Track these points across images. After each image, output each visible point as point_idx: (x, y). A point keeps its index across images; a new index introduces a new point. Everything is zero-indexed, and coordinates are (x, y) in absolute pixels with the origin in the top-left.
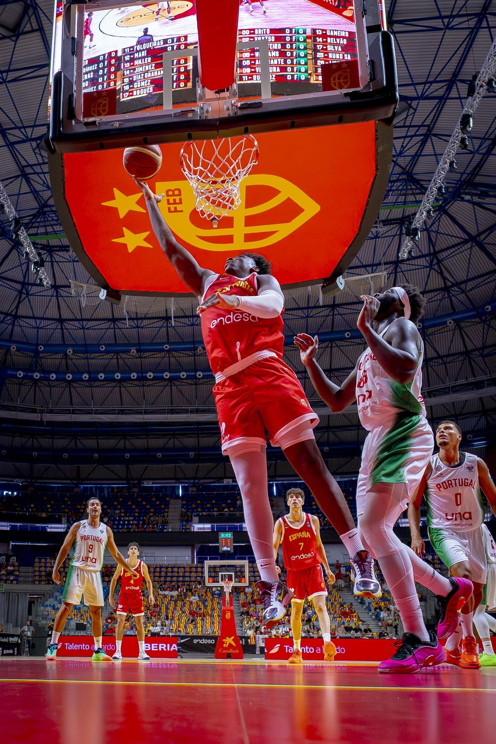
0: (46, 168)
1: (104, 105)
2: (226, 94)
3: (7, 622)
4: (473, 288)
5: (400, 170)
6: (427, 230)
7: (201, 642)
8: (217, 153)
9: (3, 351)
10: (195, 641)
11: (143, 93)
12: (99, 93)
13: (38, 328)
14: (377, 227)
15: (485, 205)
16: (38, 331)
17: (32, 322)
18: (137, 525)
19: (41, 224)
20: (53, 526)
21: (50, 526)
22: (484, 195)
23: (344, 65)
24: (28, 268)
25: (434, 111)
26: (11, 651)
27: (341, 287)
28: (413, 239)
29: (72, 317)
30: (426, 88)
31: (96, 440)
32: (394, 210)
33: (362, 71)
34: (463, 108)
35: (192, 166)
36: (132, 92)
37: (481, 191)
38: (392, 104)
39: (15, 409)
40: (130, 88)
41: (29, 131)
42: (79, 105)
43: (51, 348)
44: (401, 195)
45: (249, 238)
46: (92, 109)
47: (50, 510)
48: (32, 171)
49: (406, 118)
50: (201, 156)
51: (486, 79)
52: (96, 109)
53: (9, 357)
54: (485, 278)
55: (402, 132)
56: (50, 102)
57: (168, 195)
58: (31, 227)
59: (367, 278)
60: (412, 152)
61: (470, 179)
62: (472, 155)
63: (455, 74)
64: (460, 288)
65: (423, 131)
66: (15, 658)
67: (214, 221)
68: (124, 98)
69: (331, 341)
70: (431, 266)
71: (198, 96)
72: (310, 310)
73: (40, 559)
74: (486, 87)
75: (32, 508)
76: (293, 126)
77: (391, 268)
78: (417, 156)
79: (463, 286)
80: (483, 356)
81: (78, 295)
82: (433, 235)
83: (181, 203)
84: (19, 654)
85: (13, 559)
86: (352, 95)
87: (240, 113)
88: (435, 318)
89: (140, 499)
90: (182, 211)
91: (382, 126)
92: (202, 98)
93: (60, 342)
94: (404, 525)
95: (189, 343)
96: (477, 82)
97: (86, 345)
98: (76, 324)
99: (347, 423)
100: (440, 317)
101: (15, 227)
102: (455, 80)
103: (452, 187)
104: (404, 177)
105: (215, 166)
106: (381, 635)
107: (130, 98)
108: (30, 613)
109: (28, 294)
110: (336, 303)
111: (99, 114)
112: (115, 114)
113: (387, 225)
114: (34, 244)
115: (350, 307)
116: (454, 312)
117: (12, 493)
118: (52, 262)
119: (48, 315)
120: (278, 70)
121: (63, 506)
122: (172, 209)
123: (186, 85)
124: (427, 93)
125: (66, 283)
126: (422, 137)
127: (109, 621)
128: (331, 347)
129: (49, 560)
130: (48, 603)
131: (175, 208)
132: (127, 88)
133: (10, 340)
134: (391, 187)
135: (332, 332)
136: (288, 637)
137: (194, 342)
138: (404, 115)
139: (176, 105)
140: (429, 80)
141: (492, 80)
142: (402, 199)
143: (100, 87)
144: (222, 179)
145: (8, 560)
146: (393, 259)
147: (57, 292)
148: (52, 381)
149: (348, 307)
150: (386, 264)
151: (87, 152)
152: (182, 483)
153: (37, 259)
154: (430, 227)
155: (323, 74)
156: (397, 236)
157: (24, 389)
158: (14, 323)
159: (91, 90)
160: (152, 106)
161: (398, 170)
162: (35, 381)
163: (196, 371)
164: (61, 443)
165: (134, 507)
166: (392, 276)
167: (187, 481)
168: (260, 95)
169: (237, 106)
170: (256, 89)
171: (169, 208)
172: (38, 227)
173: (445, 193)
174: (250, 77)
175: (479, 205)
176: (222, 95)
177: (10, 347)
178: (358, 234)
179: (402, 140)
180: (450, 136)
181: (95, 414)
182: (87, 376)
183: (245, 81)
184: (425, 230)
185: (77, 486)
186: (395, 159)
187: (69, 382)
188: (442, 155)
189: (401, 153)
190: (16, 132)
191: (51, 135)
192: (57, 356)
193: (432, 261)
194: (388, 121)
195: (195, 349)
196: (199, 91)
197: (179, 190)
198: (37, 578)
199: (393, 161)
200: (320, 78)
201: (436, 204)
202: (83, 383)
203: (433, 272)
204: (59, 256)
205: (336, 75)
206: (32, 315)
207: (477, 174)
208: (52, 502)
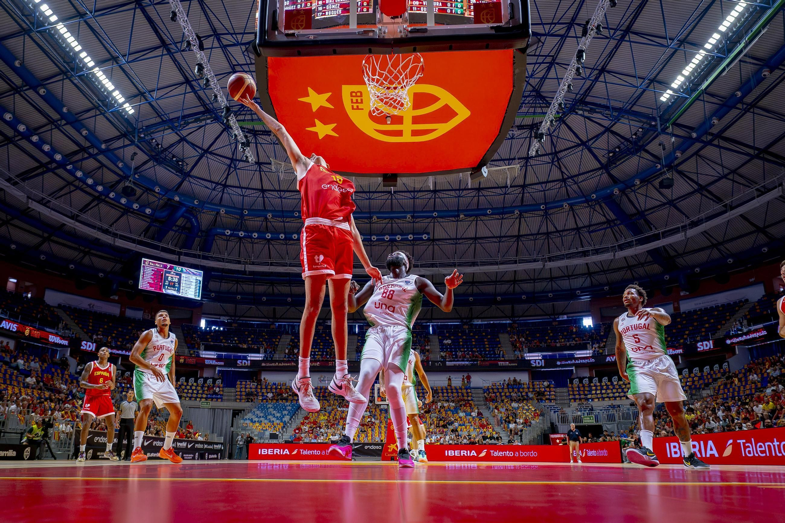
0: (253, 68)
1: (302, 21)
2: (399, 20)
3: (213, 433)
4: (583, 181)
5: (531, 88)
6: (550, 135)
7: (370, 448)
8: (390, 65)
9: (214, 213)
10: (366, 447)
11: (334, 14)
12: (297, 10)
13: (243, 196)
14: (513, 131)
15: (594, 119)
16: (243, 198)
17: (239, 191)
18: (322, 355)
19: (248, 113)
20: (252, 355)
21: (250, 355)
22: (592, 111)
23: (491, 5)
24: (236, 148)
25: (557, 46)
26: (215, 456)
27: (485, 175)
28: (540, 141)
29: (272, 188)
30: (552, 27)
31: (289, 288)
32: (526, 118)
33: (504, 11)
34: (578, 45)
35: (370, 75)
36: (325, 12)
37: (591, 109)
38: (526, 37)
39: (223, 260)
40: (323, 9)
41: (240, 37)
42: (282, 19)
43: (254, 212)
44: (531, 107)
45: (415, 133)
46: (292, 24)
47: (250, 342)
48: (242, 70)
49: (536, 49)
50: (378, 68)
51: (596, 24)
52: (295, 24)
53: (218, 219)
54: (592, 173)
55: (533, 60)
56: (258, 15)
57: (352, 96)
58: (240, 114)
59: (505, 169)
60: (541, 75)
61: (582, 99)
62: (584, 81)
63: (574, 19)
64: (574, 181)
65: (549, 59)
66: (218, 462)
67: (388, 119)
68: (319, 17)
69: (476, 216)
70: (553, 162)
71: (377, 20)
72: (461, 192)
73: (241, 382)
74: (595, 30)
75: (235, 341)
76: (451, 48)
77: (523, 162)
78: (544, 78)
79: (576, 179)
80: (590, 232)
81: (278, 171)
82: (555, 139)
83: (362, 102)
84: (222, 458)
85: (219, 382)
86: (496, 29)
87: (410, 35)
88: (555, 202)
89: (324, 335)
90: (362, 109)
91: (518, 54)
92: (381, 22)
93: (262, 208)
94: (528, 358)
95: (365, 213)
96: (589, 26)
97: (282, 211)
98: (275, 193)
99: (487, 279)
100: (558, 201)
101: (226, 114)
102: (573, 23)
103: (569, 104)
104: (534, 93)
105: (389, 76)
106: (509, 441)
107: (323, 17)
108: (232, 426)
109: (235, 168)
110: (481, 187)
111: (298, 28)
112: (310, 29)
113: (521, 129)
114: (242, 128)
115: (491, 190)
116: (569, 198)
117: (219, 328)
118: (256, 143)
119: (253, 185)
120: (441, 4)
121: (261, 340)
122: (355, 107)
123: (368, 10)
124: (552, 32)
125: (268, 161)
126: (548, 65)
127: (297, 431)
128: (477, 221)
129: (248, 383)
130: (247, 417)
131: (357, 106)
132: (320, 9)
133: (220, 204)
134: (524, 101)
135: (478, 209)
136: (439, 444)
137: (370, 213)
138: (535, 47)
139: (360, 26)
140: (554, 21)
141: (600, 25)
142: (532, 110)
143: (299, 7)
144: (394, 86)
145: (214, 382)
146: (525, 155)
147: (260, 167)
148: (255, 238)
149: (490, 190)
150: (519, 159)
151: (287, 58)
152: (358, 323)
153: (244, 140)
154: (553, 133)
155: (475, 11)
156: (528, 139)
157: (231, 244)
158: (223, 191)
159: (291, 8)
160: (341, 25)
161: (529, 88)
162: (240, 238)
163: (371, 235)
164: (260, 289)
165: (319, 341)
166: (524, 168)
167: (363, 321)
168: (426, 23)
169: (407, 30)
170: (422, 18)
171: (353, 106)
172: (245, 115)
173: (564, 108)
174: (419, 8)
175: (588, 118)
176: (396, 20)
177: (220, 210)
178: (499, 135)
179: (533, 66)
180: (569, 65)
181: (289, 266)
182: (284, 236)
183: (415, 11)
184: (548, 135)
185: (273, 323)
186: (527, 80)
187: (268, 240)
188: (562, 79)
189: (532, 75)
190: (229, 37)
191: (257, 41)
192: (259, 219)
193: (553, 159)
194: (523, 51)
195: (371, 218)
196: (378, 16)
197: (361, 93)
198: (239, 397)
199: (526, 81)
200: (472, 13)
201: (557, 116)
202: (280, 241)
203: (554, 166)
204: (261, 139)
205: (485, 12)
206: (239, 185)
207: (587, 95)
208: (253, 336)
